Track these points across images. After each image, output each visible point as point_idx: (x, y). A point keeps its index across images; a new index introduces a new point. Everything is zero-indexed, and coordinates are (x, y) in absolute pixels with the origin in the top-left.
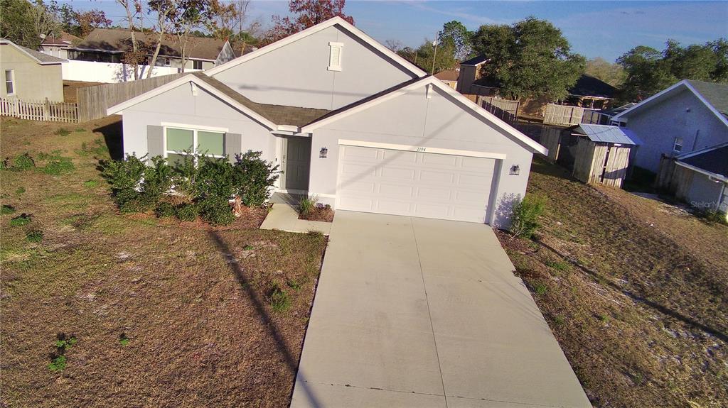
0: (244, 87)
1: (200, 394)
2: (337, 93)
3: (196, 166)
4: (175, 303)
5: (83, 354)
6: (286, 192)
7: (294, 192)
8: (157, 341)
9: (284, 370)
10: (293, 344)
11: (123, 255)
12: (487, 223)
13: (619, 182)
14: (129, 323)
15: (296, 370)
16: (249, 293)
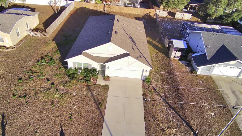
0: (92, 53)
1: (91, 124)
2: (111, 54)
3: (83, 69)
4: (85, 106)
5: (74, 117)
6: (101, 70)
7: (102, 70)
8: (84, 114)
9: (102, 119)
10: (103, 114)
11: (74, 94)
12: (141, 79)
13: (178, 59)
14: (79, 111)
15: (104, 119)
16: (96, 103)
